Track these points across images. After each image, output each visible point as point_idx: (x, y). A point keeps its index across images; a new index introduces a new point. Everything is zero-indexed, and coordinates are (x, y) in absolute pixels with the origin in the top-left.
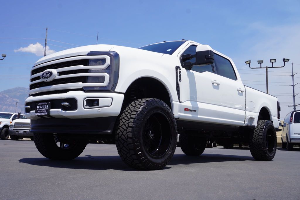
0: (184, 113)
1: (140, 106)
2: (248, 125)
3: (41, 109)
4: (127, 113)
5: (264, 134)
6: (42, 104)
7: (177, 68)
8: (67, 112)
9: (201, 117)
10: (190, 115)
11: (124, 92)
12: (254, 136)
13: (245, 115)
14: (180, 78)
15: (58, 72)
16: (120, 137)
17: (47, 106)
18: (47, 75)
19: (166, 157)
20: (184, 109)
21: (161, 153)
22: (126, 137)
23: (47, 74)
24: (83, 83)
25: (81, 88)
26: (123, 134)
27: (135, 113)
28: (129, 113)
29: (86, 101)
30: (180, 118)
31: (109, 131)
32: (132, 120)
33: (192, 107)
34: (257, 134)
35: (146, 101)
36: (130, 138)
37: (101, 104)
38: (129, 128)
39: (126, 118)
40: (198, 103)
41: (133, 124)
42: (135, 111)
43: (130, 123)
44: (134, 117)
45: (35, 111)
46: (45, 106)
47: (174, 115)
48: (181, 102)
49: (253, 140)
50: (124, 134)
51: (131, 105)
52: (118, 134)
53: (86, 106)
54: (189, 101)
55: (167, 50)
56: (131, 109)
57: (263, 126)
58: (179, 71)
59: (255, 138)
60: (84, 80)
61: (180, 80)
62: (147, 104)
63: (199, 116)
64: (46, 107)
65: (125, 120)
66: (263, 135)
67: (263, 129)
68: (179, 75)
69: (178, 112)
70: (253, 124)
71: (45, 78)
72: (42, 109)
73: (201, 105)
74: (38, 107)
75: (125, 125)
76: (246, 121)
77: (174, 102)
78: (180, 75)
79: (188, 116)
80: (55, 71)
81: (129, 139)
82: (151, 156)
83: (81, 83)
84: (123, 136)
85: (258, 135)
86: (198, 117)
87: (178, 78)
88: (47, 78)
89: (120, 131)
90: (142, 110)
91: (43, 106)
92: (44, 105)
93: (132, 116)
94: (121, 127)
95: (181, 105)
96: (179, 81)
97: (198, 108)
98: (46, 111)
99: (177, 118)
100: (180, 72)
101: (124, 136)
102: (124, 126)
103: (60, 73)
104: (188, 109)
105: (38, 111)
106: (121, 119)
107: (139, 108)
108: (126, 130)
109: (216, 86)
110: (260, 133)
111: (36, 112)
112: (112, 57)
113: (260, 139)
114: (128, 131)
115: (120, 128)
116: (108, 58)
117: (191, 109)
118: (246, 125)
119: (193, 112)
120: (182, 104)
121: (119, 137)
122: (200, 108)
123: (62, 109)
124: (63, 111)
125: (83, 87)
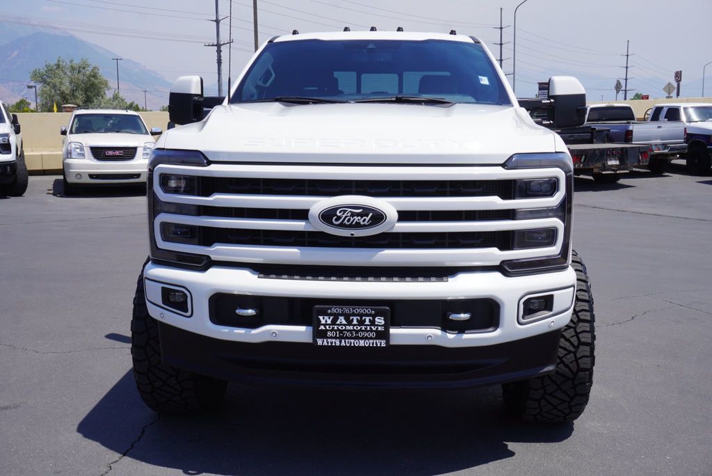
3: (342, 328)
8: (465, 336)
15: (399, 212)
17: (380, 320)
18: (356, 218)
24: (502, 249)
25: (498, 263)
29: (524, 303)
31: (551, 368)
37: (557, 305)
46: (367, 319)
53: (523, 317)
60: (504, 240)
64: (373, 323)
72: (350, 328)
80: (389, 206)
83: (495, 250)
91: (355, 318)
92: (361, 315)
98: (372, 335)
103: (404, 216)
105: (325, 331)
111: (319, 334)
116: (561, 175)
123: (444, 329)
124: (451, 336)
125: (503, 262)
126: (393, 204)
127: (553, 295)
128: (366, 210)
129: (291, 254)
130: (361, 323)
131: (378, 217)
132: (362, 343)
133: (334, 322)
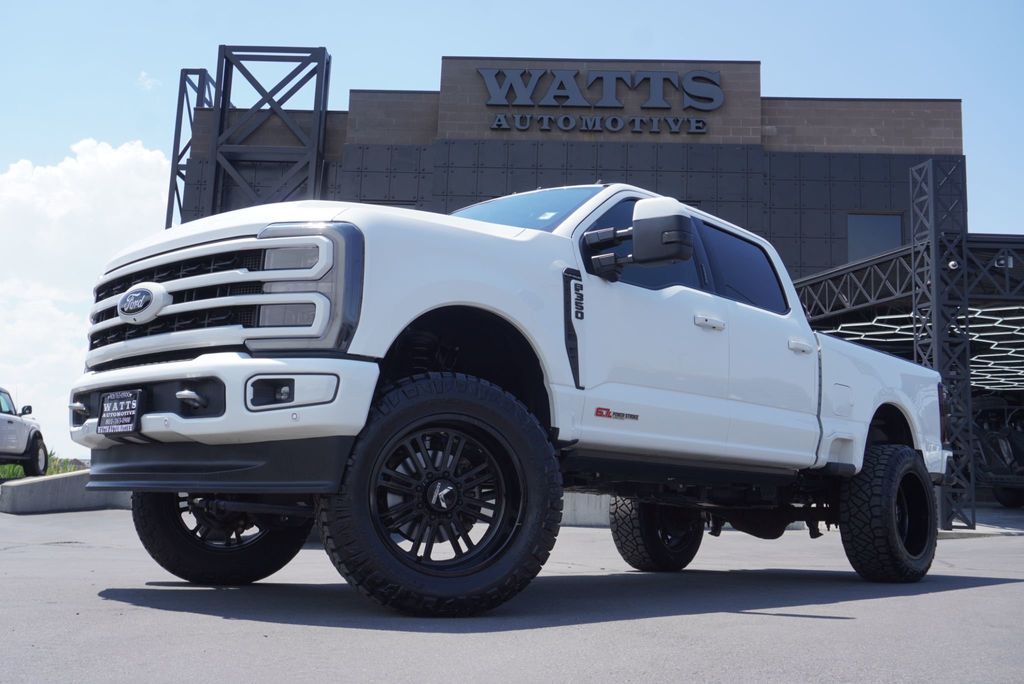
126: (165, 286)
127: (293, 380)
128: (143, 293)
130: (125, 407)
131: (148, 299)
132: (121, 429)
133: (111, 410)
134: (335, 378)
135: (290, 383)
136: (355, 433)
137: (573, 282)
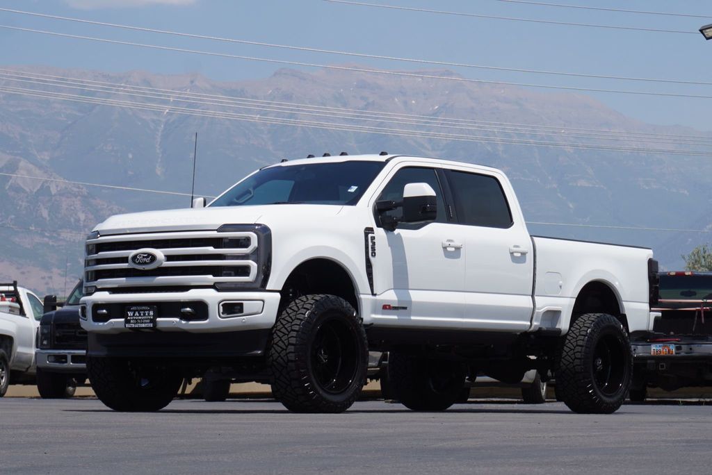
0: (383, 314)
1: (305, 310)
2: (540, 329)
3: (137, 318)
4: (284, 322)
5: (586, 347)
6: (139, 308)
7: (369, 231)
8: (191, 322)
9: (417, 319)
10: (396, 317)
11: (280, 289)
12: (565, 353)
13: (532, 307)
14: (373, 249)
15: (165, 256)
16: (276, 360)
17: (151, 313)
18: (145, 259)
19: (350, 393)
20: (382, 307)
21: (342, 387)
22: (286, 361)
23: (144, 257)
24: (214, 276)
25: (212, 284)
26: (280, 356)
27: (298, 322)
28: (289, 322)
29: (222, 305)
30: (375, 323)
31: (259, 352)
32: (294, 334)
33: (399, 301)
34: (572, 350)
35: (314, 301)
36: (292, 361)
37: (246, 310)
38: (289, 347)
39: (283, 330)
40: (410, 291)
41: (297, 341)
42: (298, 319)
43: (292, 338)
44: (297, 329)
45: (123, 320)
46: (147, 312)
47: (362, 319)
48: (375, 295)
49: (562, 364)
50: (282, 356)
51: (290, 308)
52: (272, 355)
53: (223, 313)
54: (393, 291)
55: (349, 191)
56: (291, 315)
57: (586, 329)
58: (371, 237)
59: (567, 358)
60: (216, 271)
61: (374, 254)
62: (316, 307)
63: (413, 318)
64: (149, 314)
65: (282, 334)
66: (583, 351)
67: (585, 336)
68: (370, 244)
69: (369, 314)
70: (557, 327)
71: (139, 263)
72: (140, 318)
73: (416, 296)
74: (130, 314)
75: (283, 342)
76: (536, 321)
77: (362, 296)
78: (374, 244)
79: (392, 318)
80: (160, 253)
81: (290, 364)
82: (325, 391)
83: (210, 277)
84: (279, 358)
85: (572, 353)
86: (411, 319)
87: (370, 249)
88: (145, 263)
89: (274, 352)
90: (309, 316)
91: (142, 313)
92: (144, 310)
93: (294, 328)
94: (276, 344)
95: (376, 300)
96: (372, 255)
97: (410, 302)
98: (148, 321)
99: (368, 323)
100: (373, 238)
101: (282, 358)
102: (280, 344)
103: (170, 258)
104: (389, 306)
105: (130, 320)
106: (275, 332)
107: (305, 314)
108: (286, 350)
109: (453, 252)
110: (577, 345)
111: (127, 321)
112: (259, 233)
113: (577, 360)
114: (288, 351)
115: (274, 346)
116: (253, 237)
117: (396, 306)
118: (537, 329)
119: (400, 311)
120: (377, 297)
121: (273, 361)
122: (415, 302)
123: (181, 319)
124: (183, 322)
125: (215, 283)
126: (162, 251)
127: (242, 304)
128: (149, 255)
129: (122, 281)
130: (144, 314)
131: (153, 258)
132: (143, 325)
133: (134, 315)
134: (262, 302)
135: (241, 305)
136: (271, 327)
137: (370, 235)
